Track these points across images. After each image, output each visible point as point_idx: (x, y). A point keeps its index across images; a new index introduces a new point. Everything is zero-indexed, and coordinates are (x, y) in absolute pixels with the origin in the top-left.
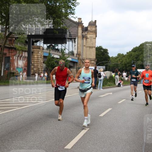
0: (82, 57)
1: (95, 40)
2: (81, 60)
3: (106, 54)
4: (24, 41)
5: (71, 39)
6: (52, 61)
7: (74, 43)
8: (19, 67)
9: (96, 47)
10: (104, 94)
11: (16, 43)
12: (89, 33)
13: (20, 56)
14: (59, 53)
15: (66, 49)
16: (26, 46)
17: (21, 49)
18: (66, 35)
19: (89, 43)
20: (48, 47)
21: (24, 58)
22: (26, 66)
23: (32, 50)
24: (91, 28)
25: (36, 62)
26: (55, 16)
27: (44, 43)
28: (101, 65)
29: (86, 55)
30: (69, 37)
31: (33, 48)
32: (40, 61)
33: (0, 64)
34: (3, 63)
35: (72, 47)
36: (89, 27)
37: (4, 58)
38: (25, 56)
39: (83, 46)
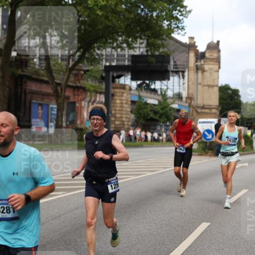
0: (196, 103)
1: (218, 75)
2: (194, 107)
3: (236, 97)
4: (99, 76)
5: (177, 72)
6: (144, 109)
7: (182, 80)
9: (220, 85)
11: (85, 79)
12: (206, 62)
13: (92, 101)
14: (156, 97)
15: (169, 90)
16: (102, 84)
17: (94, 90)
18: (169, 66)
19: (208, 78)
20: (139, 86)
23: (112, 91)
24: (212, 54)
25: (119, 110)
26: (150, 35)
27: (132, 79)
29: (203, 99)
30: (174, 68)
31: (114, 88)
32: (125, 109)
33: (60, 114)
34: (64, 113)
35: (179, 86)
36: (206, 52)
37: (65, 104)
38: (101, 100)
39: (198, 84)
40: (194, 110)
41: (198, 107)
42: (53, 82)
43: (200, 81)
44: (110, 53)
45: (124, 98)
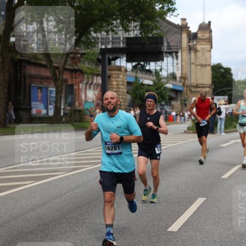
0: (189, 83)
1: (210, 54)
2: (187, 87)
3: (228, 76)
4: (95, 58)
5: (170, 53)
6: (141, 89)
7: (175, 60)
8: (89, 100)
9: (212, 64)
10: (228, 142)
11: (82, 62)
12: (199, 42)
13: (89, 83)
14: (151, 77)
15: (163, 70)
16: (99, 67)
17: (91, 73)
18: (162, 47)
19: (200, 58)
20: (134, 67)
21: (96, 86)
22: (99, 99)
23: (108, 73)
24: (203, 34)
26: (144, 17)
27: (128, 61)
28: (221, 94)
29: (196, 78)
30: (167, 49)
31: (110, 70)
32: (121, 90)
33: (58, 97)
34: (63, 95)
35: (173, 66)
36: (199, 32)
37: (64, 87)
38: (98, 82)
39: (191, 64)
40: (188, 89)
41: (192, 86)
42: (51, 66)
43: (193, 61)
44: (105, 36)
45: (120, 80)
